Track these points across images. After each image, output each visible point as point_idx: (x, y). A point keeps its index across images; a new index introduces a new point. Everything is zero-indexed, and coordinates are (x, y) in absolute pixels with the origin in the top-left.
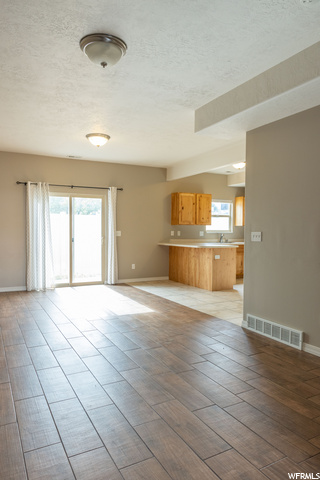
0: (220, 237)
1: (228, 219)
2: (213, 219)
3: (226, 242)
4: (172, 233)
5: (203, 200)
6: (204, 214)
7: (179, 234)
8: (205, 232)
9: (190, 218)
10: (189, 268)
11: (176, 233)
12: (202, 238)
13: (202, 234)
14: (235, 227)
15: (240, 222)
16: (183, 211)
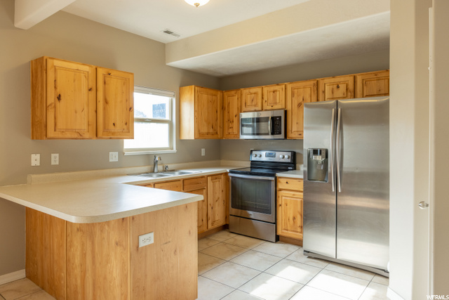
0: (151, 161)
1: (166, 126)
2: (137, 126)
3: (165, 170)
4: (35, 160)
5: (115, 84)
6: (116, 115)
7: (55, 159)
8: (121, 153)
9: (81, 122)
10: (68, 261)
11: (45, 160)
12: (114, 165)
13: (114, 157)
14: (181, 142)
15: (189, 132)
16: (61, 106)
